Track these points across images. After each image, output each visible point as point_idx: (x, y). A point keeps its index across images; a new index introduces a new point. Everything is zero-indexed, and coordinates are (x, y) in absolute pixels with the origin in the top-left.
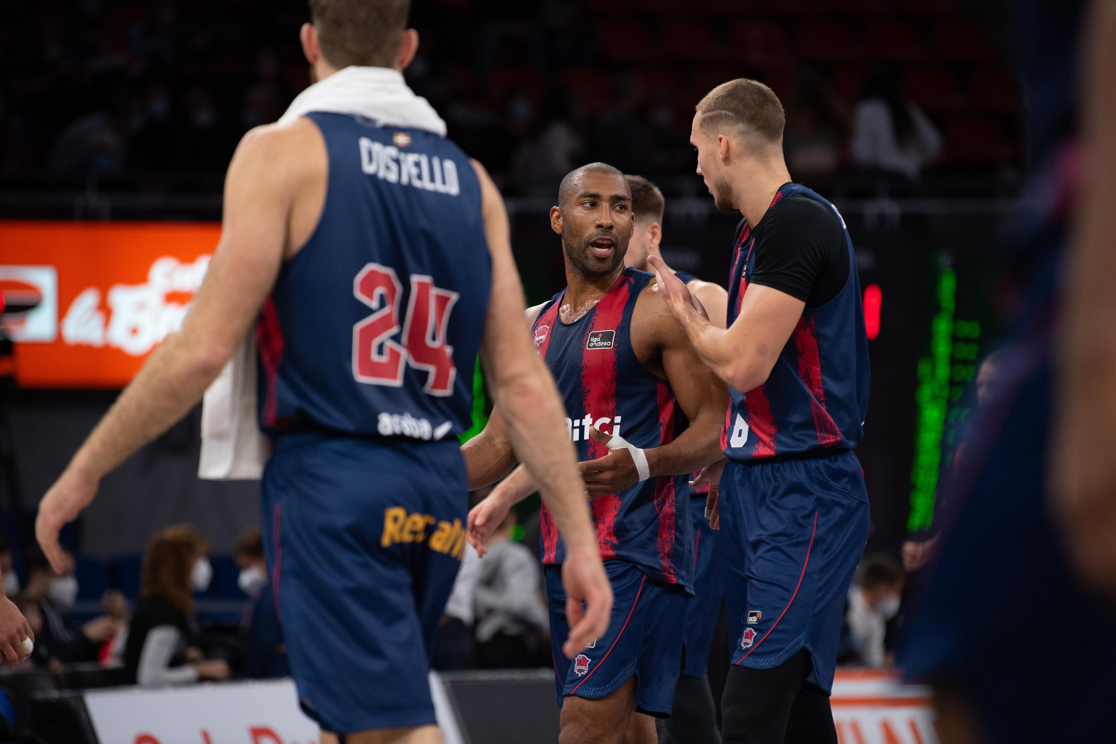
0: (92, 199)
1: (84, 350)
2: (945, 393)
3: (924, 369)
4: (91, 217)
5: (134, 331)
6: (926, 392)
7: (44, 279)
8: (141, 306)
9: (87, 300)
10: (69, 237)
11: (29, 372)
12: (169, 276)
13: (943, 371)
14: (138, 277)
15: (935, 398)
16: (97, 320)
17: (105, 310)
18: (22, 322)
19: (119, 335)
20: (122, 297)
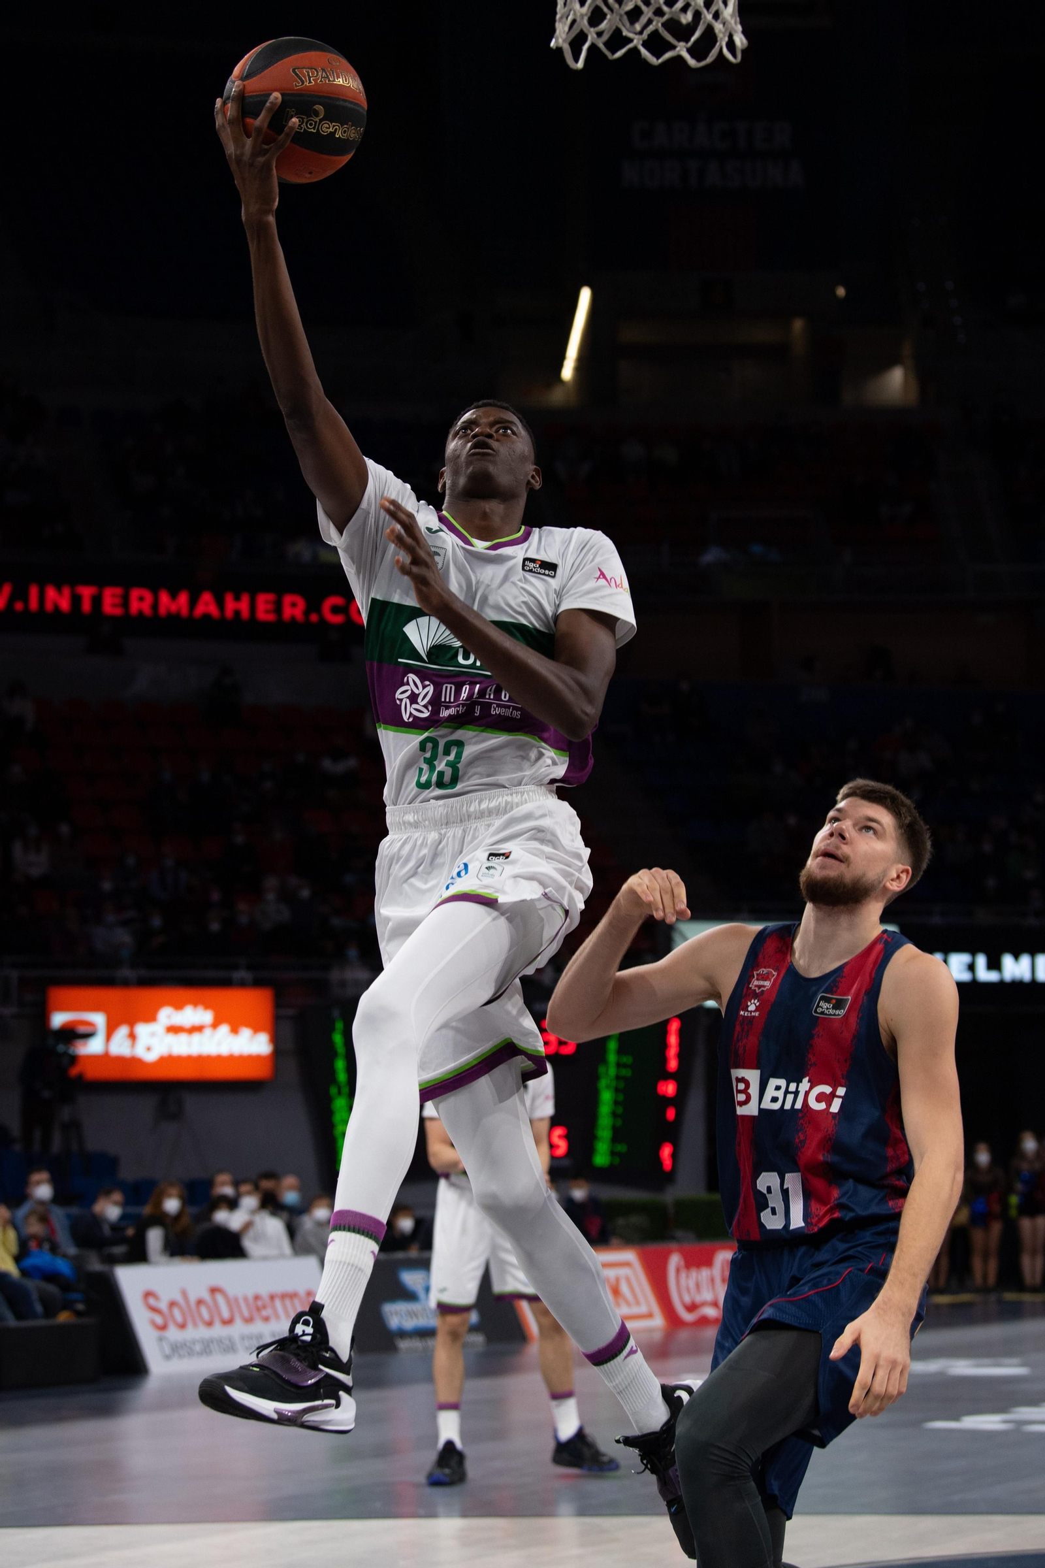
0: (126, 972)
1: (121, 1060)
2: (614, 1084)
3: (602, 1069)
4: (125, 984)
5: (149, 1049)
6: (603, 1083)
7: (99, 1019)
8: (153, 1034)
9: (123, 1031)
10: (112, 995)
11: (92, 1073)
12: (169, 1017)
13: (612, 1071)
14: (151, 1018)
15: (608, 1087)
16: (128, 1042)
17: (132, 1036)
18: (85, 1044)
19: (140, 1052)
20: (142, 1029)
